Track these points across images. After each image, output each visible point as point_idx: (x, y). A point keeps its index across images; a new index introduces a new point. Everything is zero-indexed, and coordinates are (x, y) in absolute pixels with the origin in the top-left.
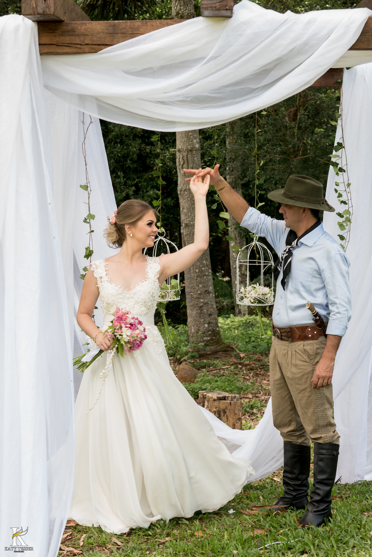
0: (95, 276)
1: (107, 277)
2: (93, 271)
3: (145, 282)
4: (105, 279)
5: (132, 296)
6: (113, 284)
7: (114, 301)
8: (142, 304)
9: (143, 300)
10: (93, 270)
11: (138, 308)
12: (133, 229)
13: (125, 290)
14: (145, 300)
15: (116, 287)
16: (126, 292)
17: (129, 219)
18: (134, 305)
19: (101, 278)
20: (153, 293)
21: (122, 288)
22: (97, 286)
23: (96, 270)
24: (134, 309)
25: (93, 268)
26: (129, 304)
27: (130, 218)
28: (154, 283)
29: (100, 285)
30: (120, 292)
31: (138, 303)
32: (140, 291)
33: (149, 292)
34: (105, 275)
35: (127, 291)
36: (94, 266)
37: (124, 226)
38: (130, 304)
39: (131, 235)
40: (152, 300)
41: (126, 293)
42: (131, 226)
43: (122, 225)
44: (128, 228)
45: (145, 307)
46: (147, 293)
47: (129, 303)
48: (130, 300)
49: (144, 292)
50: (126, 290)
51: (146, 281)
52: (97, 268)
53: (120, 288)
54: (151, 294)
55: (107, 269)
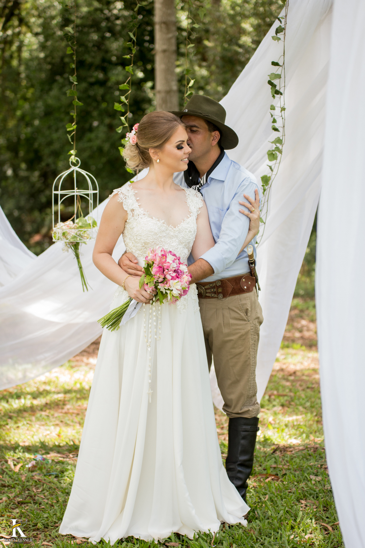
0: (125, 209)
2: (122, 203)
4: (139, 211)
6: (154, 218)
7: (155, 240)
10: (121, 201)
12: (160, 154)
13: (169, 227)
14: (189, 241)
15: (158, 222)
17: (153, 141)
18: (178, 245)
19: (133, 210)
21: (166, 223)
23: (125, 201)
25: (122, 199)
26: (172, 244)
27: (155, 140)
30: (163, 228)
31: (182, 244)
34: (137, 206)
35: (171, 228)
36: (121, 196)
37: (148, 150)
39: (158, 161)
42: (157, 150)
43: (146, 149)
44: (153, 153)
48: (174, 239)
49: (190, 232)
52: (126, 198)
53: (163, 223)
55: (138, 199)
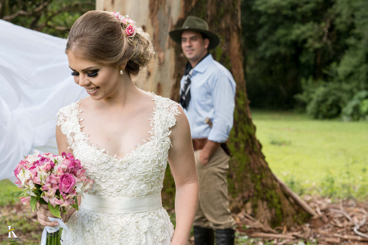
0: (64, 133)
1: (84, 133)
3: (148, 143)
4: (79, 136)
5: (124, 167)
7: (94, 174)
8: (142, 180)
9: (143, 173)
10: (60, 123)
11: (134, 185)
13: (113, 156)
14: (146, 173)
15: (98, 151)
16: (114, 159)
18: (128, 180)
19: (73, 134)
20: (160, 162)
21: (108, 152)
22: (69, 148)
23: (64, 124)
24: (129, 187)
28: (162, 144)
29: (73, 146)
30: (104, 159)
32: (138, 159)
33: (154, 161)
34: (79, 130)
35: (116, 158)
36: (61, 117)
38: (122, 179)
40: (158, 172)
41: (115, 161)
45: (146, 183)
46: (150, 163)
47: (120, 178)
48: (122, 173)
49: (145, 161)
50: (115, 156)
51: (148, 141)
52: (65, 120)
53: (104, 152)
54: (157, 163)
55: (82, 120)
